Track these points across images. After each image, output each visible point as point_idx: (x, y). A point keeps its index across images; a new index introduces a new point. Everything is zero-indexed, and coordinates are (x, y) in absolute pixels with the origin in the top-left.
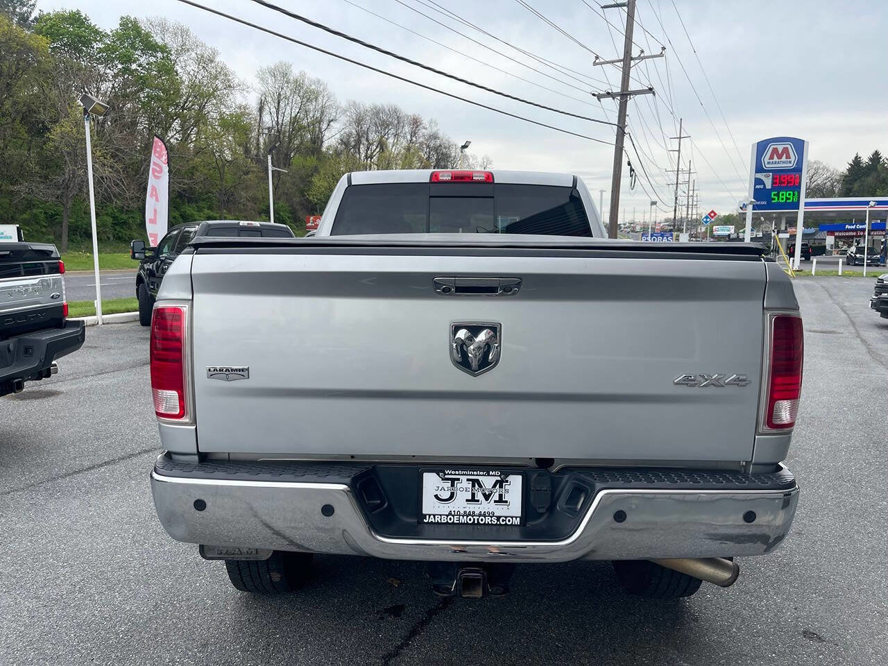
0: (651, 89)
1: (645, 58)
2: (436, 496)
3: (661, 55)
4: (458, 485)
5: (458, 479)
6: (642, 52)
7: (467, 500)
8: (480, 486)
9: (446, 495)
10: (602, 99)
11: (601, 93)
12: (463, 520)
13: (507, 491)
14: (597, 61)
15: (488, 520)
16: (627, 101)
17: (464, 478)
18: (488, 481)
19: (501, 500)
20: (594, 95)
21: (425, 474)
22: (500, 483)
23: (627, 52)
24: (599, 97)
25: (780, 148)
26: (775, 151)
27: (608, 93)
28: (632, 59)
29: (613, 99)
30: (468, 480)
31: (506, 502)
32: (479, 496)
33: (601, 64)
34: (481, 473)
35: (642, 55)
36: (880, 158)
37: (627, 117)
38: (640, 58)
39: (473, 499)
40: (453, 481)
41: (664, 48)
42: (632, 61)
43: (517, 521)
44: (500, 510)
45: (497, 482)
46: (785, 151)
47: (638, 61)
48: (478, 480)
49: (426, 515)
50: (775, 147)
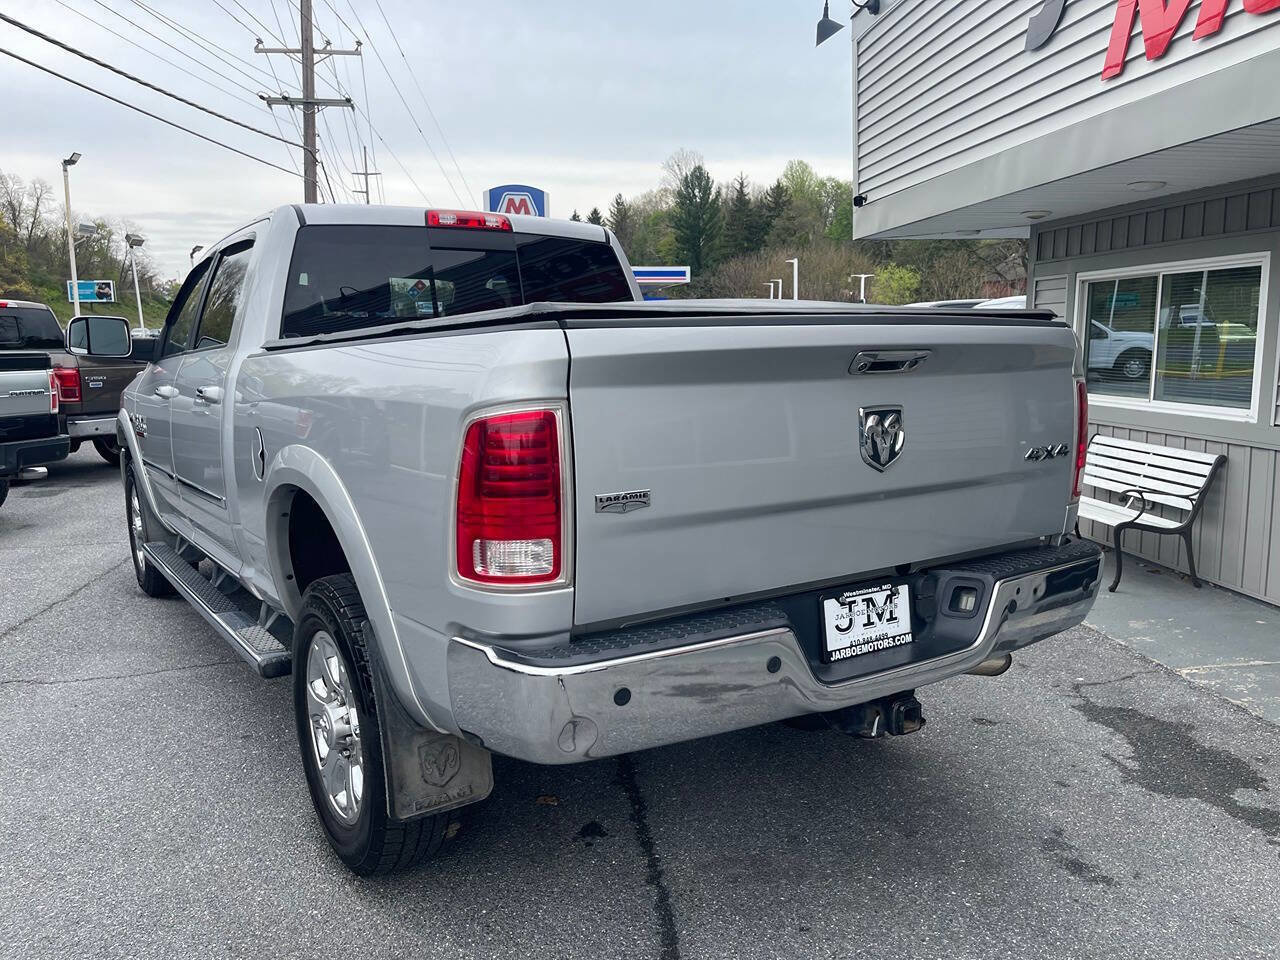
0: (348, 101)
1: (331, 53)
2: (837, 627)
3: (357, 53)
4: (855, 608)
5: (854, 602)
6: (328, 43)
7: (865, 625)
8: (874, 605)
9: (844, 624)
10: (273, 106)
11: (273, 95)
12: (865, 649)
13: (896, 606)
14: (261, 46)
15: (885, 644)
16: (313, 113)
17: (859, 599)
18: (879, 597)
19: (892, 619)
20: (262, 97)
21: (825, 602)
22: (889, 598)
23: (307, 40)
24: (270, 102)
25: (517, 200)
26: (511, 202)
27: (285, 98)
28: (314, 51)
29: (292, 107)
30: (863, 600)
31: (896, 618)
32: (874, 618)
33: (267, 51)
34: (875, 589)
35: (328, 48)
36: (600, 218)
37: (317, 138)
38: (323, 51)
39: (869, 623)
40: (851, 603)
41: (359, 43)
42: (315, 56)
43: (909, 638)
44: (892, 630)
45: (888, 596)
46: (523, 202)
47: (323, 56)
48: (871, 599)
49: (832, 652)
50: (511, 197)
